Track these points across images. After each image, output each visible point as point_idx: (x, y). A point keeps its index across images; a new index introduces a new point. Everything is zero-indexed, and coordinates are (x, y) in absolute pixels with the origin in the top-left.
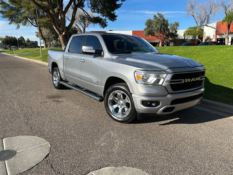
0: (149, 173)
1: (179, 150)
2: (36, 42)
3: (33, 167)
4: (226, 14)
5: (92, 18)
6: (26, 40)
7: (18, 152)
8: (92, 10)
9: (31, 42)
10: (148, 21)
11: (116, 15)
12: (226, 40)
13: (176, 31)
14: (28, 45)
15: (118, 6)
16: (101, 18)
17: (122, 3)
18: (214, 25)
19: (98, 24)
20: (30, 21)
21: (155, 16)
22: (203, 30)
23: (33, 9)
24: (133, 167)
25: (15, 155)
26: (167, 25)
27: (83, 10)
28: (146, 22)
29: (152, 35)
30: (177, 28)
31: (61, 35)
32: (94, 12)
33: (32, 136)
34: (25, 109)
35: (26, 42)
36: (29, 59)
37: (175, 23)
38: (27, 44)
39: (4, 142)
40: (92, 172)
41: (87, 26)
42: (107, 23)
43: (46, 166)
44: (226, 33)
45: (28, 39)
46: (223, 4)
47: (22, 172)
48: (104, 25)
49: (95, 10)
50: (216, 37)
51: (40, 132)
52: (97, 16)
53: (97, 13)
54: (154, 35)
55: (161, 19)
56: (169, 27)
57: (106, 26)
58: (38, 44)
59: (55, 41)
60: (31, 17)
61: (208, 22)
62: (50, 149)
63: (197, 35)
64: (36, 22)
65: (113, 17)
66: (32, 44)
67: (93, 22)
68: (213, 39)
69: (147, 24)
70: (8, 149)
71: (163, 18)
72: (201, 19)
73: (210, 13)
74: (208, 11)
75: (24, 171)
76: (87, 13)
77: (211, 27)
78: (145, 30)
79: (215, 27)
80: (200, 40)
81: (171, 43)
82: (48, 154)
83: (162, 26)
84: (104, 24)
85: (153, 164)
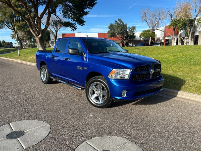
0: (126, 139)
1: (145, 123)
2: (11, 43)
3: (41, 141)
4: (172, 20)
5: (64, 22)
6: (2, 41)
7: (26, 131)
8: (63, 16)
9: (6, 43)
10: (110, 25)
11: (84, 21)
12: (173, 40)
13: (134, 34)
14: (4, 46)
15: (86, 13)
16: (71, 22)
17: (89, 11)
18: (163, 28)
19: (69, 27)
20: (6, 24)
21: (116, 21)
22: (154, 33)
23: (9, 14)
24: (115, 136)
25: (24, 134)
26: (126, 29)
27: (56, 16)
28: (109, 25)
29: (114, 37)
30: (134, 31)
31: (37, 37)
32: (65, 18)
33: (33, 120)
34: (19, 101)
35: (1, 43)
36: (7, 59)
37: (133, 27)
38: (2, 45)
39: (11, 126)
40: (86, 141)
41: (59, 30)
42: (76, 27)
43: (51, 140)
44: (172, 35)
45: (3, 40)
46: (169, 13)
47: (34, 144)
48: (74, 29)
49: (66, 16)
50: (165, 38)
51: (39, 117)
52: (68, 21)
53: (68, 19)
54: (116, 37)
55: (121, 23)
56: (128, 30)
57: (76, 29)
58: (13, 45)
59: (29, 42)
60: (7, 21)
61: (158, 26)
62: (50, 128)
63: (150, 37)
64: (12, 26)
65: (82, 23)
66: (7, 44)
67: (64, 26)
68: (163, 40)
69: (109, 28)
70: (17, 130)
71: (122, 23)
72: (152, 24)
73: (160, 19)
74: (157, 18)
75: (35, 144)
76: (59, 18)
77: (161, 30)
78: (109, 32)
79: (164, 31)
80: (153, 41)
81: (130, 43)
82: (50, 132)
83: (122, 29)
84: (74, 27)
85: (128, 133)
